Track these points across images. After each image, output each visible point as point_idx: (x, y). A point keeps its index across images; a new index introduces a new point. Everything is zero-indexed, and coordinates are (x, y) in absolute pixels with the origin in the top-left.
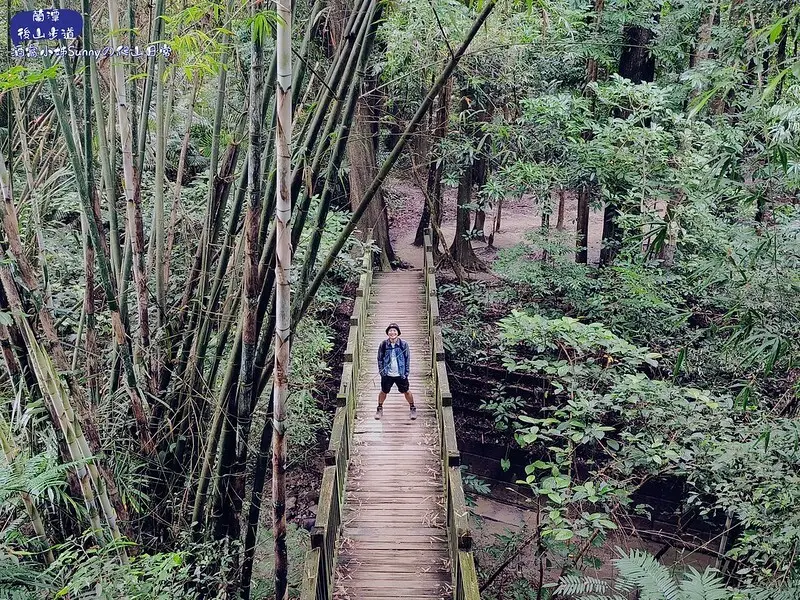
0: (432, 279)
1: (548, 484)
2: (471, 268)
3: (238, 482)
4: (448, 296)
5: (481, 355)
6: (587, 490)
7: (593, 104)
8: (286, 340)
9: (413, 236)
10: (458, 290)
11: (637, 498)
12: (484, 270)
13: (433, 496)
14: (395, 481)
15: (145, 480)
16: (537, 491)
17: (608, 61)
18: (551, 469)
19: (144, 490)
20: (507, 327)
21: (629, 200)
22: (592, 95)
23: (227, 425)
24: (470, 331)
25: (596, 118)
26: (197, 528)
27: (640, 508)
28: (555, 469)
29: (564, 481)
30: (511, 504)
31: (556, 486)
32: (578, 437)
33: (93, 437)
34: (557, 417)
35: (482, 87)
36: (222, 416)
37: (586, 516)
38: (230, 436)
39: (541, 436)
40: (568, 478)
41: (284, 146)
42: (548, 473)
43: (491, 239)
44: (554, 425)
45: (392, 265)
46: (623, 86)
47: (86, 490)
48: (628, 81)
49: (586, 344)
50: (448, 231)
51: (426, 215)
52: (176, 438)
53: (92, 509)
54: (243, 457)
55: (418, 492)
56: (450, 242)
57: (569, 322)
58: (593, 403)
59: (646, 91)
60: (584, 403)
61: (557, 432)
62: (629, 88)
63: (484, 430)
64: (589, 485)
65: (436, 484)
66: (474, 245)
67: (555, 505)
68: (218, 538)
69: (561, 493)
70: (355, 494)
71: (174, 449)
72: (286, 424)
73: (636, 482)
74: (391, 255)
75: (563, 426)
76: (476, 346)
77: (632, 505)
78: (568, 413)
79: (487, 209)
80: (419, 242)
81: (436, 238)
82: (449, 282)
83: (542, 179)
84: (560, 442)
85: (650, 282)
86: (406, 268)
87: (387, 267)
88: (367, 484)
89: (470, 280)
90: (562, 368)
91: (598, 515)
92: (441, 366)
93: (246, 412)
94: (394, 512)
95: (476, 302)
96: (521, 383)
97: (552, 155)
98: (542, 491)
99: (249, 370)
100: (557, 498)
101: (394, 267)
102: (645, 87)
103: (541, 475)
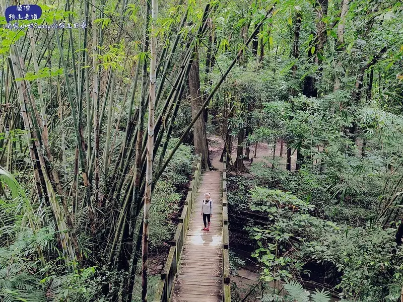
0: (225, 174)
1: (265, 258)
2: (243, 171)
3: (129, 246)
4: (232, 182)
5: (243, 206)
6: (281, 261)
7: (293, 107)
8: (150, 184)
9: (219, 158)
10: (236, 179)
11: (305, 267)
12: (248, 173)
13: (218, 263)
14: (202, 256)
15: (91, 244)
16: (259, 260)
17: (297, 89)
18: (266, 251)
19: (90, 248)
20: (252, 192)
21: (305, 143)
22: (292, 103)
23: (126, 221)
24: (240, 197)
25: (293, 111)
26: (110, 265)
27: (306, 271)
28: (268, 252)
29: (272, 257)
30: (255, 272)
31: (267, 259)
32: (277, 238)
33: (69, 223)
34: (270, 230)
35: (247, 97)
36: (123, 217)
37: (279, 271)
38: (127, 226)
39: (262, 237)
40: (273, 255)
41: (152, 105)
42: (265, 253)
43: (252, 160)
44: (269, 233)
45: (210, 169)
46: (303, 98)
47: (64, 245)
48: (305, 96)
49: (284, 200)
50: (234, 156)
51: (225, 149)
52: (106, 227)
53: (65, 253)
54: (132, 236)
55: (212, 261)
56: (234, 161)
57: (279, 192)
58: (285, 224)
59: (312, 101)
60: (281, 224)
61: (269, 236)
62: (305, 99)
63: (245, 239)
64: (281, 258)
65: (220, 258)
66: (244, 162)
67: (267, 267)
68: (119, 270)
69: (269, 262)
70: (185, 261)
71: (104, 232)
72: (148, 220)
73: (305, 261)
74: (210, 165)
75: (272, 234)
76: (242, 202)
77: (302, 270)
78: (275, 228)
79: (251, 148)
80: (221, 160)
81: (229, 159)
82: (233, 176)
83: (271, 135)
84: (271, 240)
85: (315, 177)
86: (216, 170)
87: (208, 169)
88: (190, 257)
89: (241, 176)
90: (273, 209)
91: (284, 271)
92: (225, 209)
93: (134, 216)
94: (201, 269)
95: (243, 185)
96: (261, 219)
97: (275, 126)
98: (262, 260)
99: (136, 198)
100: (268, 264)
101: (211, 170)
102: (312, 99)
103: (262, 254)
